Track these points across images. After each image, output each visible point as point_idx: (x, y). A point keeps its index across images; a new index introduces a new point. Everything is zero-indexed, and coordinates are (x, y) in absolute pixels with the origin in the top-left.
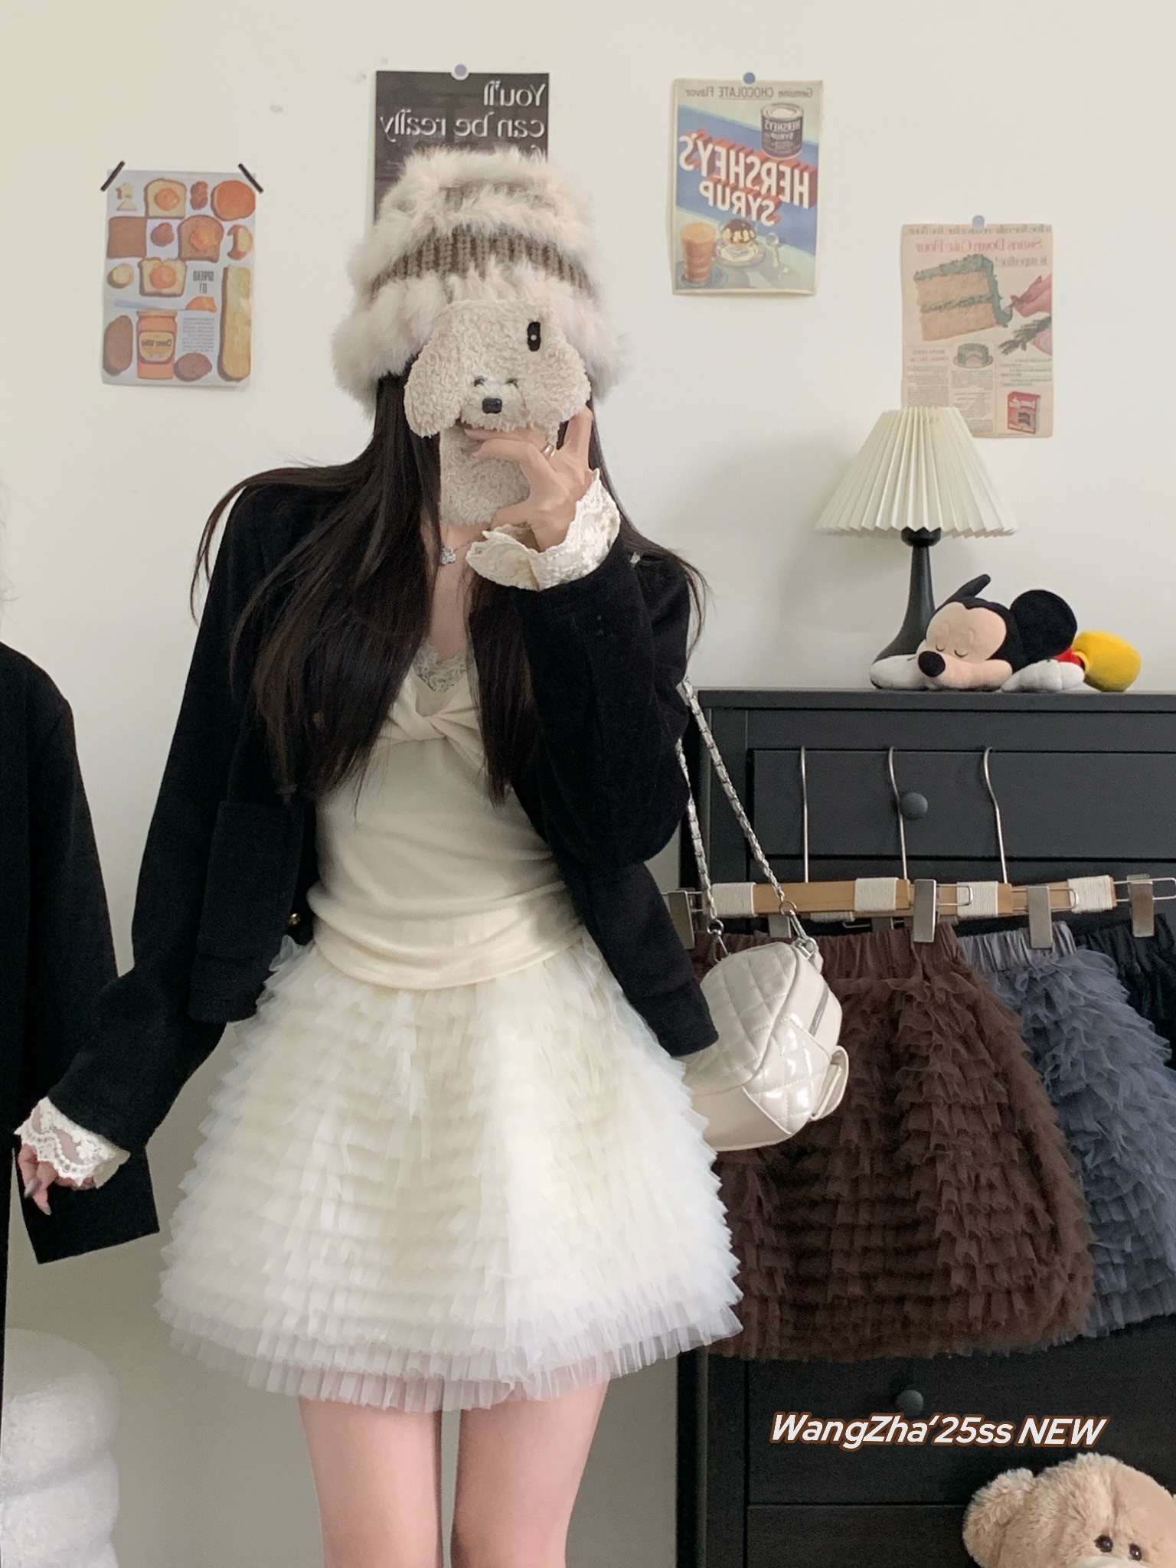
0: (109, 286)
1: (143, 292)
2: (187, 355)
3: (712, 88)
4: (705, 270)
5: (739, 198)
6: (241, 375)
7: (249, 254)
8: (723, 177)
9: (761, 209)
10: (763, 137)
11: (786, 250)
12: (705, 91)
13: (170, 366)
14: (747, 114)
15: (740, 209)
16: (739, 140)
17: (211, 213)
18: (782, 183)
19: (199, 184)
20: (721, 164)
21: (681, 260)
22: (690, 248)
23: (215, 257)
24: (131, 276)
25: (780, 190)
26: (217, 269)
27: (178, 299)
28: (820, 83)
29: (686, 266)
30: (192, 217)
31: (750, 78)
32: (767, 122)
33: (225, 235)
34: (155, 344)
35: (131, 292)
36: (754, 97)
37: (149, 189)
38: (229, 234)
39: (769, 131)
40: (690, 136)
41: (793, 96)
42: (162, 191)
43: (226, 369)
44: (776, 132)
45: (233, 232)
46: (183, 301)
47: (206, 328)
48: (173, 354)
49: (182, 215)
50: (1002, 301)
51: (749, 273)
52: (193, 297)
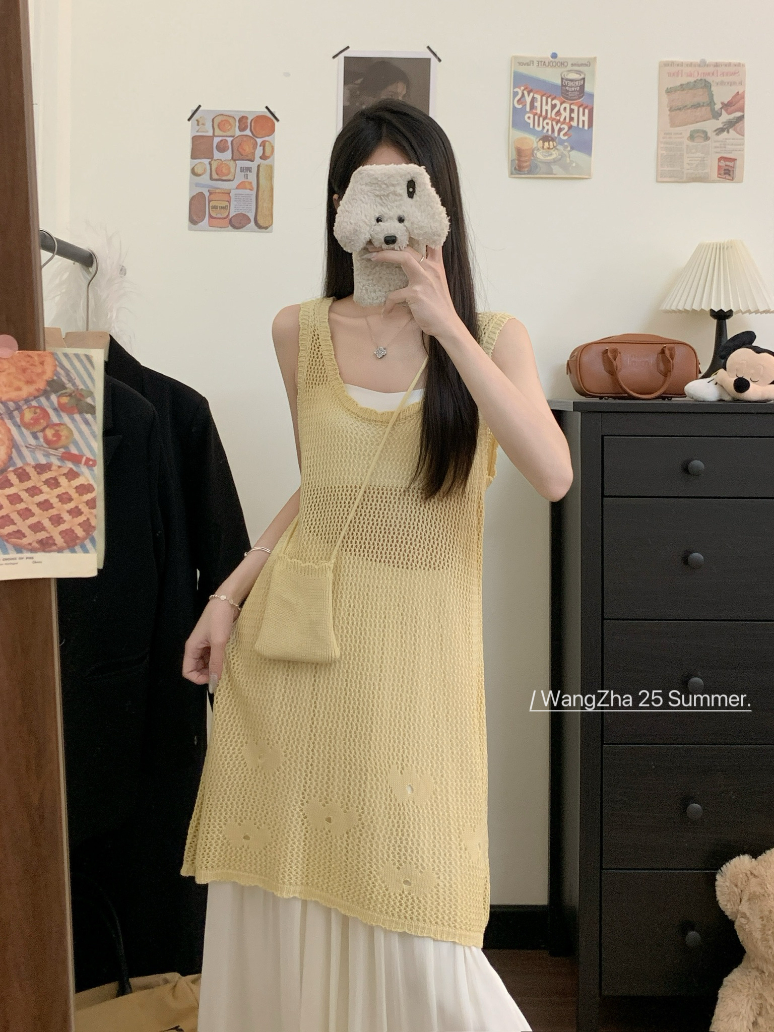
0: (192, 175)
1: (211, 179)
2: (236, 214)
3: (533, 61)
4: (527, 163)
5: (547, 124)
6: (268, 226)
7: (271, 158)
8: (539, 111)
9: (560, 130)
10: (562, 89)
11: (575, 154)
12: (530, 63)
13: (227, 220)
14: (553, 77)
15: (548, 130)
16: (548, 90)
17: (250, 134)
18: (573, 115)
19: (243, 117)
20: (538, 104)
21: (514, 158)
22: (519, 152)
23: (252, 159)
24: (205, 170)
25: (571, 119)
26: (253, 165)
27: (231, 182)
28: (595, 58)
29: (517, 162)
30: (239, 136)
31: (554, 56)
32: (564, 81)
33: (258, 147)
34: (219, 208)
35: (205, 179)
36: (557, 67)
37: (215, 120)
38: (260, 146)
39: (566, 86)
40: (520, 89)
41: (579, 66)
42: (222, 121)
43: (259, 222)
44: (570, 87)
45: (263, 144)
46: (234, 184)
47: (248, 199)
48: (229, 213)
49: (234, 135)
50: (716, 105)
51: (553, 166)
52: (240, 182)
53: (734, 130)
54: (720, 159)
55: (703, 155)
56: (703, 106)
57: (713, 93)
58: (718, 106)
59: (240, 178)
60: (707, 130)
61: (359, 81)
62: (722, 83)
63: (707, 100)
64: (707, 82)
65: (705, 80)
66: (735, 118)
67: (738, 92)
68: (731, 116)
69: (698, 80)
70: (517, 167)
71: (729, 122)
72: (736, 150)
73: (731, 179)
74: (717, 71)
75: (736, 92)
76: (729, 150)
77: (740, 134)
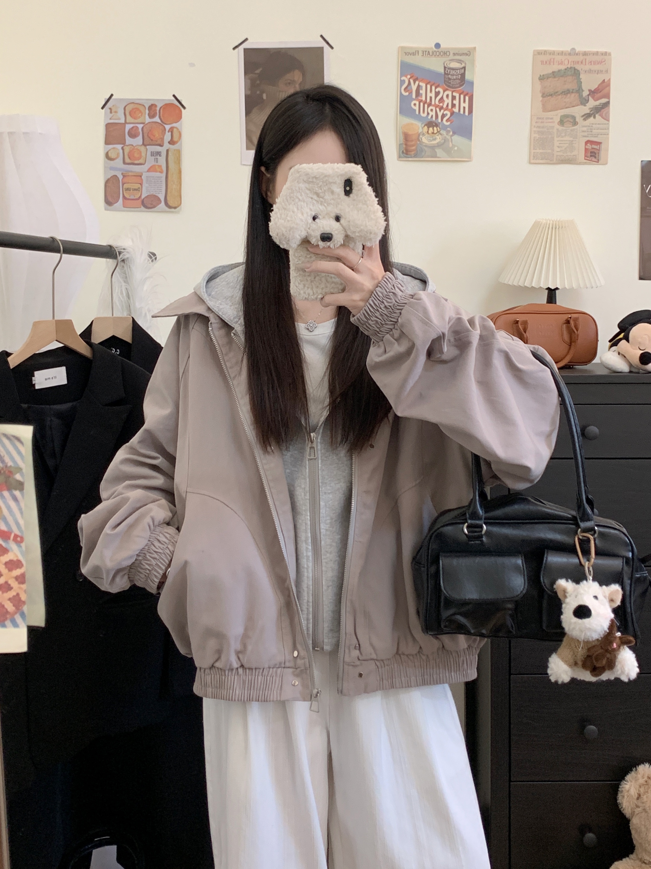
0: (106, 160)
1: (124, 163)
2: (148, 196)
3: (418, 51)
4: (414, 148)
5: (432, 110)
6: (177, 206)
7: (179, 143)
8: (423, 98)
9: (443, 116)
10: (445, 77)
11: (456, 138)
12: (415, 53)
13: (140, 201)
14: (436, 65)
15: (432, 116)
16: (432, 79)
17: (159, 121)
18: (454, 102)
19: (152, 105)
20: (423, 92)
21: (402, 142)
22: (406, 137)
23: (162, 144)
24: (118, 154)
25: (453, 106)
26: (163, 150)
27: (142, 166)
28: (475, 48)
29: (404, 146)
30: (149, 123)
31: (438, 46)
32: (446, 69)
33: (167, 132)
34: (132, 190)
35: (119, 163)
36: (440, 56)
37: (127, 108)
38: (169, 132)
39: (448, 74)
40: (406, 77)
41: (460, 56)
42: (133, 109)
43: (169, 202)
44: (452, 75)
45: (171, 130)
46: (146, 167)
47: (158, 181)
48: (141, 194)
49: (144, 122)
50: (583, 92)
51: (436, 150)
52: (151, 165)
53: (600, 115)
54: (587, 143)
55: (571, 139)
56: (572, 92)
57: (581, 80)
58: (585, 93)
59: (151, 161)
60: (575, 115)
61: (258, 71)
62: (590, 71)
63: (576, 87)
64: (577, 69)
65: (574, 68)
66: (601, 104)
67: (604, 80)
68: (598, 103)
69: (568, 68)
70: (404, 151)
71: (595, 108)
72: (601, 134)
73: (597, 161)
74: (586, 59)
75: (603, 80)
76: (595, 134)
77: (605, 119)
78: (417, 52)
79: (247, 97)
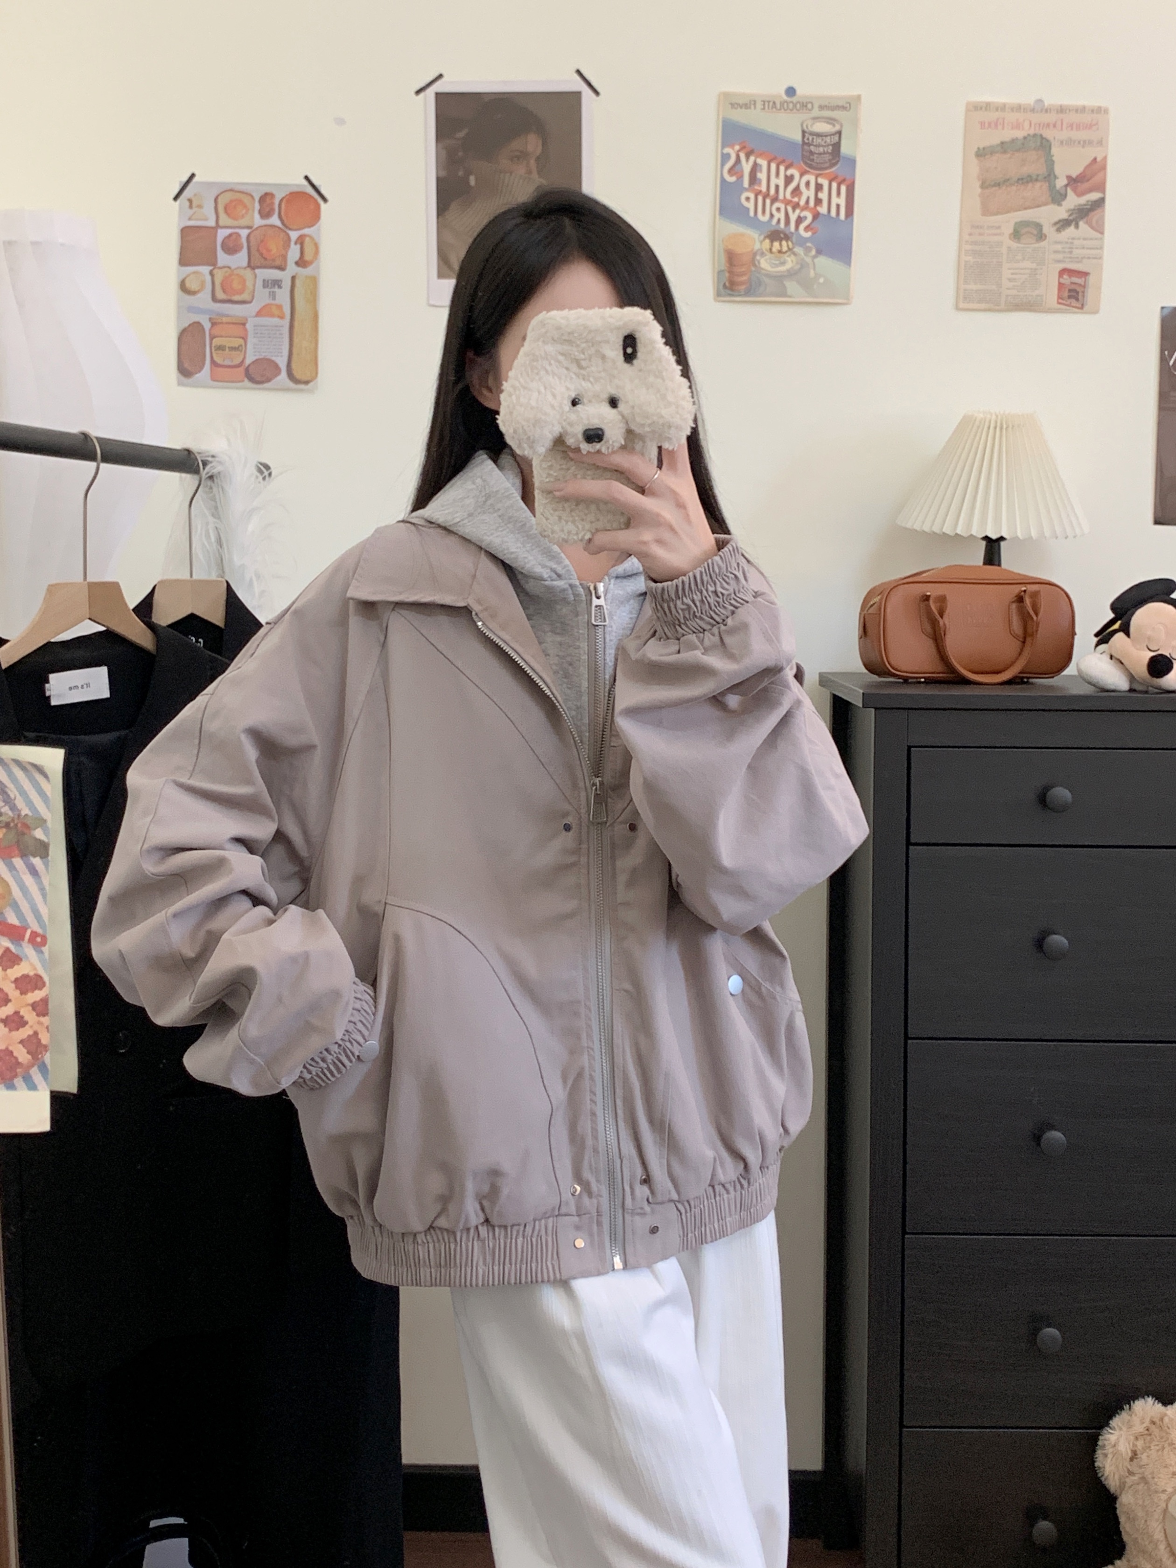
0: (181, 293)
1: (214, 299)
2: (257, 360)
3: (755, 101)
4: (744, 278)
5: (778, 209)
6: (309, 379)
7: (314, 265)
8: (764, 188)
9: (800, 220)
10: (803, 150)
11: (823, 261)
12: (748, 104)
13: (241, 370)
14: (788, 128)
15: (779, 220)
16: (780, 152)
17: (278, 223)
19: (266, 194)
20: (762, 176)
21: (723, 268)
22: (731, 258)
23: (283, 266)
24: (203, 284)
25: (818, 201)
26: (285, 277)
27: (247, 306)
28: (859, 97)
29: (727, 275)
30: (260, 226)
31: (791, 91)
32: (807, 135)
33: (292, 243)
34: (227, 349)
35: (203, 299)
36: (795, 111)
37: (220, 200)
38: (296, 243)
40: (733, 149)
41: (832, 110)
42: (231, 201)
43: (295, 373)
44: (816, 146)
45: (299, 241)
46: (254, 307)
47: (275, 334)
48: (244, 358)
49: (250, 224)
50: (1057, 180)
51: (785, 282)
52: (263, 304)
53: (1087, 223)
54: (1063, 272)
55: (1034, 266)
56: (1037, 180)
57: (1054, 158)
58: (1061, 182)
59: (262, 297)
60: (1042, 221)
61: (461, 134)
62: (1070, 142)
63: (1042, 170)
64: (1045, 138)
65: (1041, 136)
66: (1090, 203)
67: (1095, 159)
68: (1083, 200)
69: (1029, 135)
70: (727, 284)
71: (1078, 209)
72: (1089, 258)
73: (1080, 306)
74: (1062, 120)
75: (1092, 158)
76: (1078, 258)
77: (1096, 231)
78: (753, 103)
79: (439, 181)
